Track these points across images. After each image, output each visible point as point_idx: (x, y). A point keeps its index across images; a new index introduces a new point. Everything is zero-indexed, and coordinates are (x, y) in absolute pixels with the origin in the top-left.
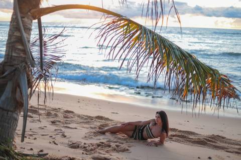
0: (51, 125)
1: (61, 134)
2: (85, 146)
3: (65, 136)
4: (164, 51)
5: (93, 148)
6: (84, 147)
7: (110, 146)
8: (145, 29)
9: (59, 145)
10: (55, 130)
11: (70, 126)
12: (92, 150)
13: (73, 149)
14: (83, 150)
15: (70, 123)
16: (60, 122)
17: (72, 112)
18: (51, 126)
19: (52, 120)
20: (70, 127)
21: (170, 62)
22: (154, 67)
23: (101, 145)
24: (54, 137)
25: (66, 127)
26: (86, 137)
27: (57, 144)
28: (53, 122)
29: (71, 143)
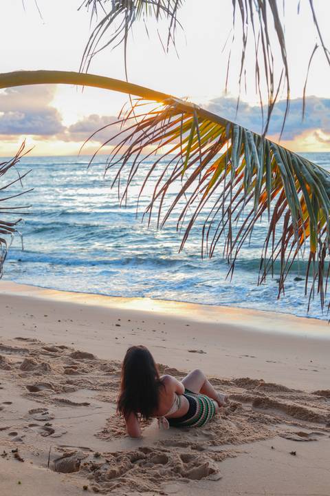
0: (26, 396)
1: (43, 424)
2: (98, 462)
3: (52, 432)
4: (300, 196)
5: (116, 469)
6: (94, 468)
7: (164, 460)
8: (243, 134)
9: (27, 463)
10: (32, 412)
11: (72, 397)
12: (113, 475)
13: (63, 475)
14: (90, 478)
15: (74, 390)
16: (49, 386)
17: (90, 356)
18: (24, 401)
19: (32, 380)
20: (73, 400)
21: (319, 227)
22: (276, 242)
23: (141, 458)
24: (21, 433)
25: (62, 401)
26: (105, 432)
27: (21, 460)
28: (33, 389)
29: (61, 454)
